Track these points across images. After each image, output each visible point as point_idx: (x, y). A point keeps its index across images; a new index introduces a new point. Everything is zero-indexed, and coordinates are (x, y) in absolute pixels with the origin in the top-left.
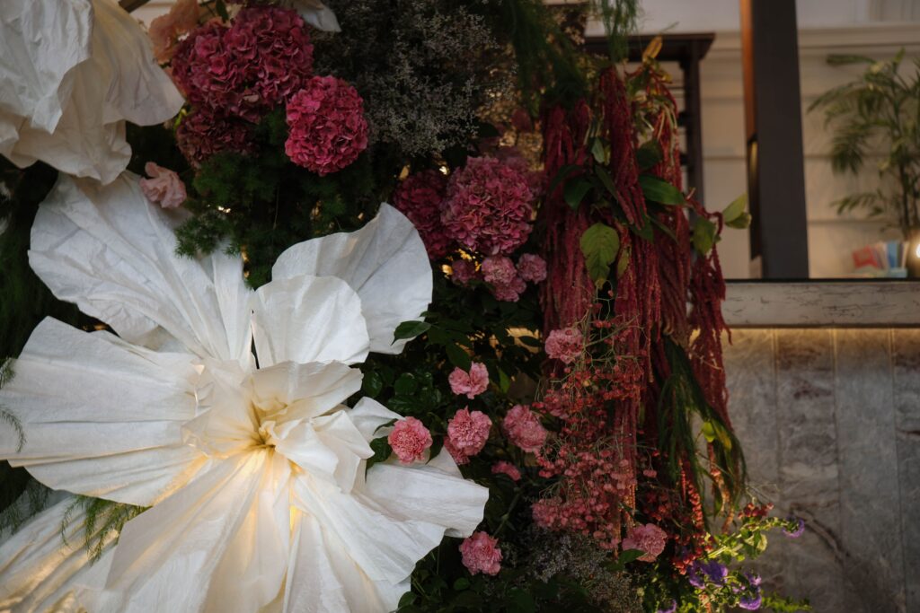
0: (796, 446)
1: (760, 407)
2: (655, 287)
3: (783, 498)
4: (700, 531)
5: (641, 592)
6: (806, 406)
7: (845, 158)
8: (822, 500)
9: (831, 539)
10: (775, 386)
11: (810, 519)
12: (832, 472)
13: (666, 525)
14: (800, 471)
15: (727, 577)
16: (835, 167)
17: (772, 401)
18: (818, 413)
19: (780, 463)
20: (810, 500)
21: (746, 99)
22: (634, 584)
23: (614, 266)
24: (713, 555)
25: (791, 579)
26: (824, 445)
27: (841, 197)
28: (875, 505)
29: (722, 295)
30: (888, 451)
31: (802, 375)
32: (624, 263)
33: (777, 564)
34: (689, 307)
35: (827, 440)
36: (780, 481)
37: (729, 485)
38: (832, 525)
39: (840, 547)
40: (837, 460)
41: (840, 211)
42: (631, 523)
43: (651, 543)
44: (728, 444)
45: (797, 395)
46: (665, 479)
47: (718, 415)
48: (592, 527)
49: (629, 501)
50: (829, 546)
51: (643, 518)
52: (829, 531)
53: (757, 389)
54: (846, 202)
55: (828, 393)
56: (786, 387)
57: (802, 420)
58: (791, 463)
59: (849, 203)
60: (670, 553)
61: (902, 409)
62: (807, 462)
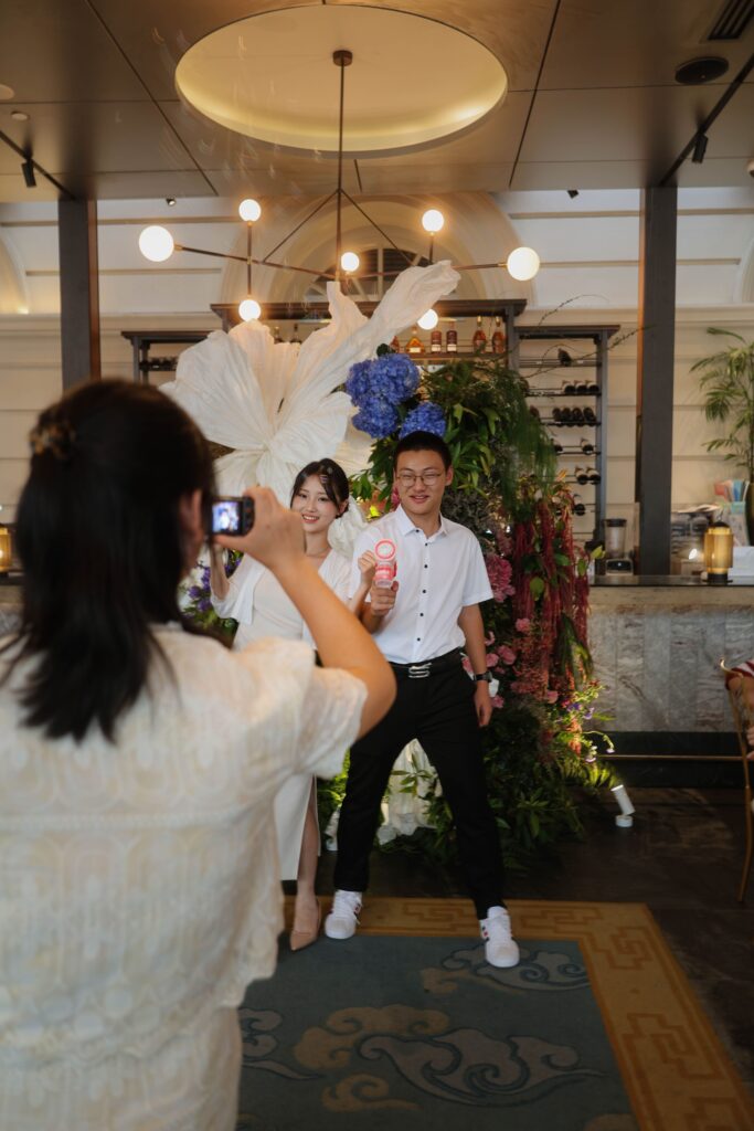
0: (624, 650)
1: (609, 632)
2: (558, 601)
3: (617, 673)
4: (572, 691)
5: (549, 714)
6: (630, 631)
7: (716, 408)
8: (635, 674)
9: (638, 691)
10: (616, 622)
11: (629, 683)
12: (640, 661)
13: (560, 690)
14: (626, 661)
15: (581, 708)
16: (708, 414)
17: (614, 629)
18: (635, 634)
19: (616, 657)
20: (629, 674)
21: (637, 406)
22: (548, 711)
23: (542, 594)
24: (577, 700)
25: (618, 709)
26: (638, 649)
27: (711, 439)
28: (659, 676)
29: (587, 593)
30: (666, 652)
31: (630, 617)
32: (547, 594)
33: (612, 703)
34: (574, 598)
35: (639, 647)
36: (616, 666)
37: (587, 673)
38: (639, 685)
39: (642, 695)
40: (642, 656)
41: (709, 449)
42: (546, 691)
43: (553, 698)
44: (586, 657)
45: (626, 626)
46: (560, 673)
47: (583, 644)
48: (533, 693)
49: (546, 683)
50: (636, 694)
51: (551, 688)
52: (637, 688)
53: (608, 623)
54: (714, 443)
55: (640, 625)
56: (621, 623)
57: (628, 638)
58: (622, 657)
59: (717, 443)
60: (561, 699)
61: (674, 632)
62: (629, 657)
